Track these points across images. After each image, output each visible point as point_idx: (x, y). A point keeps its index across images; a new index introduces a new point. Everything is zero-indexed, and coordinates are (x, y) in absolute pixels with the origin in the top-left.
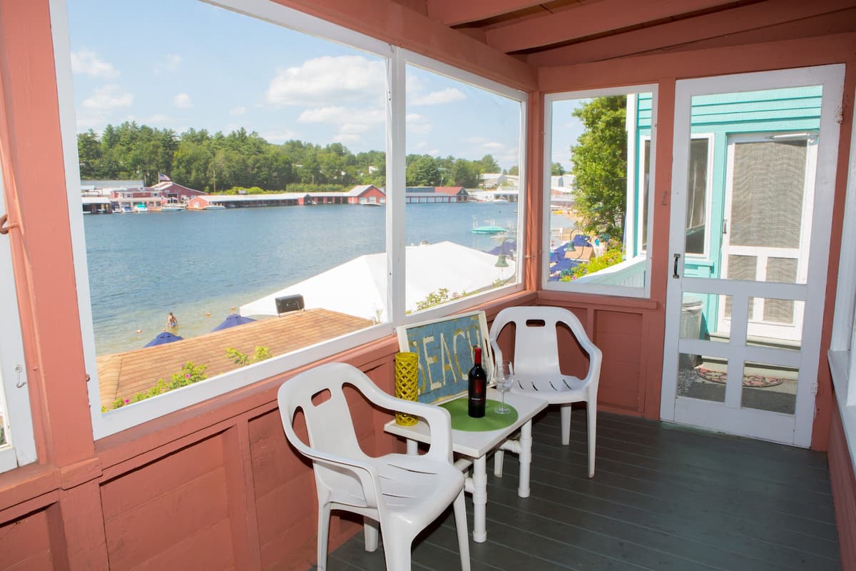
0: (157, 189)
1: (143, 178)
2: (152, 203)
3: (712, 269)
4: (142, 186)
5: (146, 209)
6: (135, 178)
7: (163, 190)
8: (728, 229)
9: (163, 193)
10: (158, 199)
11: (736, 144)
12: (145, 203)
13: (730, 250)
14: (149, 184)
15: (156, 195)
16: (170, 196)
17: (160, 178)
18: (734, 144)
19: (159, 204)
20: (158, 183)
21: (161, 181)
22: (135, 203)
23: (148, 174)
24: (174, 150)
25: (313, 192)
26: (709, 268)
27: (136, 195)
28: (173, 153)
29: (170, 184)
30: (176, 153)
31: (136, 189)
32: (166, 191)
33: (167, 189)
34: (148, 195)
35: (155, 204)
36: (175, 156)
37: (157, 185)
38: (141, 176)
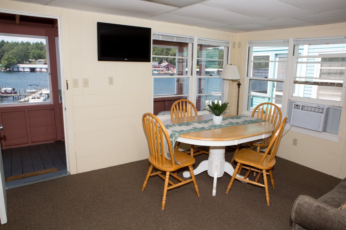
0: (162, 65)
1: (158, 61)
2: (160, 70)
3: (269, 99)
4: (157, 64)
5: (158, 72)
6: (155, 61)
7: (164, 66)
8: (275, 86)
9: (164, 67)
10: (162, 69)
11: (279, 58)
12: (158, 70)
13: (275, 93)
14: (160, 63)
15: (162, 67)
16: (167, 68)
17: (164, 61)
18: (278, 58)
19: (162, 71)
20: (162, 63)
21: (164, 62)
22: (154, 70)
23: (160, 60)
24: (170, 50)
25: (221, 69)
26: (268, 99)
27: (155, 67)
28: (169, 52)
29: (167, 63)
30: (170, 52)
31: (155, 65)
32: (165, 66)
33: (166, 65)
34: (159, 67)
35: (161, 71)
36: (170, 53)
37: (162, 64)
38: (157, 60)
